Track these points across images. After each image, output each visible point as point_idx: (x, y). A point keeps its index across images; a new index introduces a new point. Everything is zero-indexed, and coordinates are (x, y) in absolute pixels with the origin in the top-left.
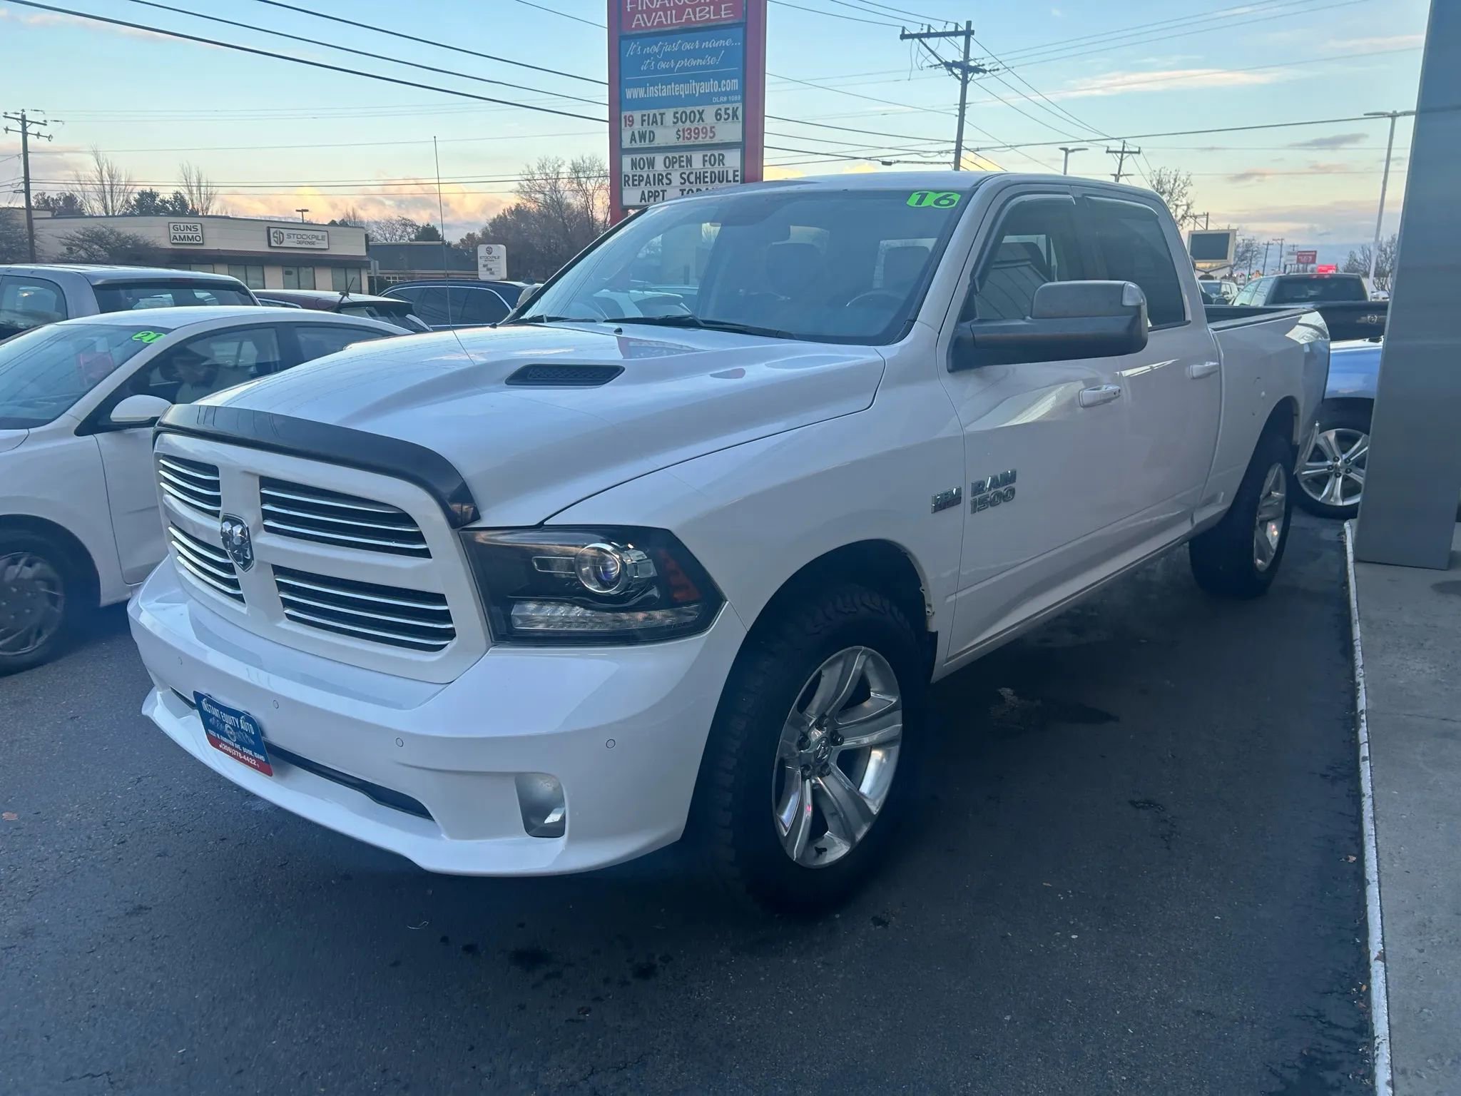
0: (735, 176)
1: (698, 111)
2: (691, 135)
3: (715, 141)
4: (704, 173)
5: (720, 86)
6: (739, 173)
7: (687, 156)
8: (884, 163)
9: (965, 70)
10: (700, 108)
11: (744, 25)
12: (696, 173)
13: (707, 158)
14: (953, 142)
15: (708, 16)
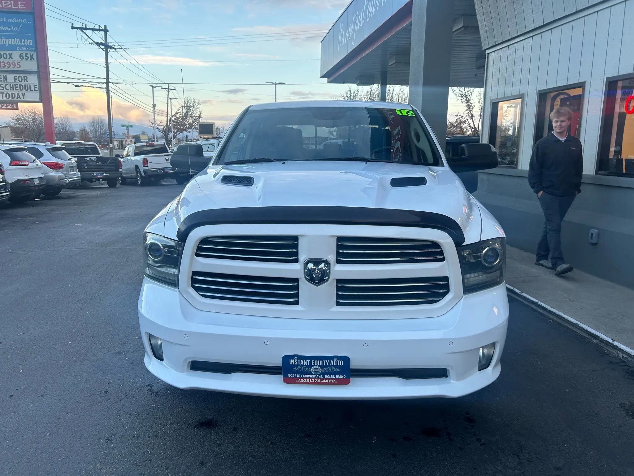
0: (35, 88)
1: (9, 53)
2: (5, 66)
3: (20, 69)
4: (15, 85)
5: (21, 42)
6: (37, 87)
7: (3, 76)
8: (76, 86)
9: (106, 47)
10: (10, 52)
11: (33, 13)
12: (10, 85)
13: (17, 78)
14: (104, 79)
15: (10, 6)
